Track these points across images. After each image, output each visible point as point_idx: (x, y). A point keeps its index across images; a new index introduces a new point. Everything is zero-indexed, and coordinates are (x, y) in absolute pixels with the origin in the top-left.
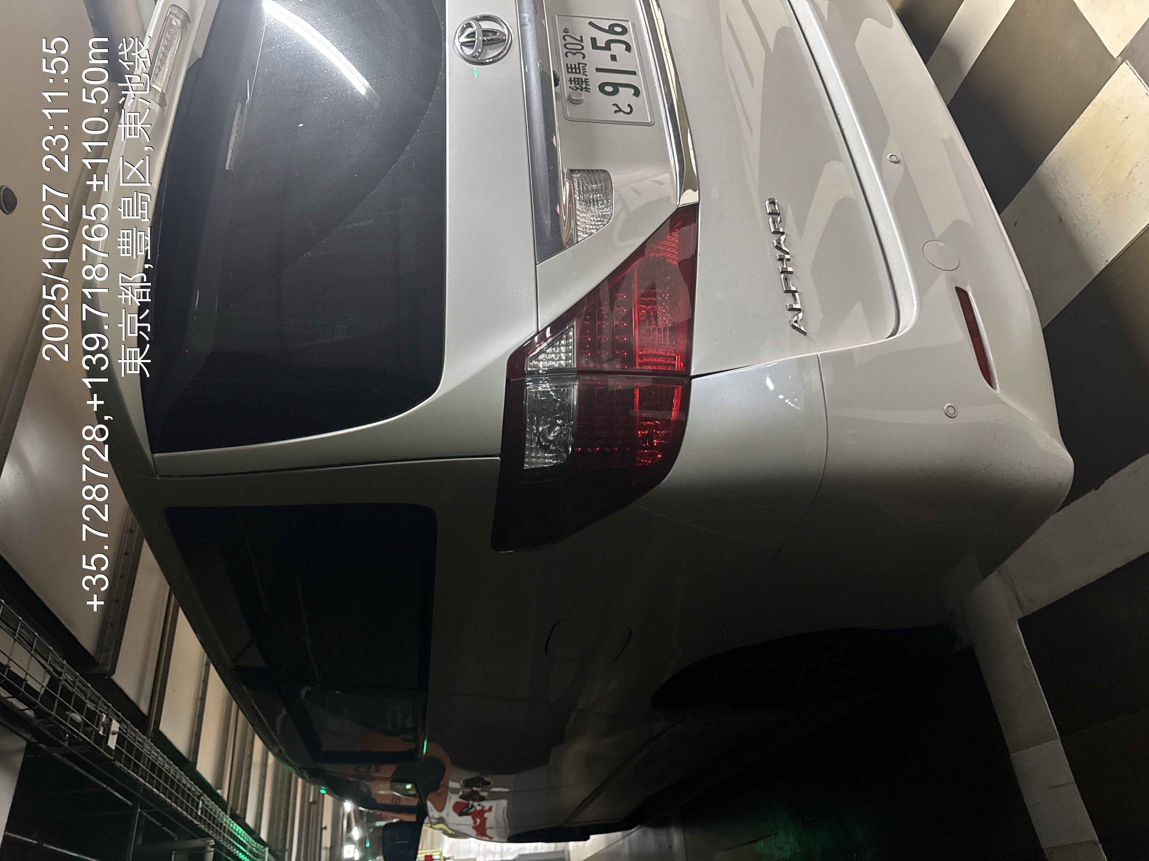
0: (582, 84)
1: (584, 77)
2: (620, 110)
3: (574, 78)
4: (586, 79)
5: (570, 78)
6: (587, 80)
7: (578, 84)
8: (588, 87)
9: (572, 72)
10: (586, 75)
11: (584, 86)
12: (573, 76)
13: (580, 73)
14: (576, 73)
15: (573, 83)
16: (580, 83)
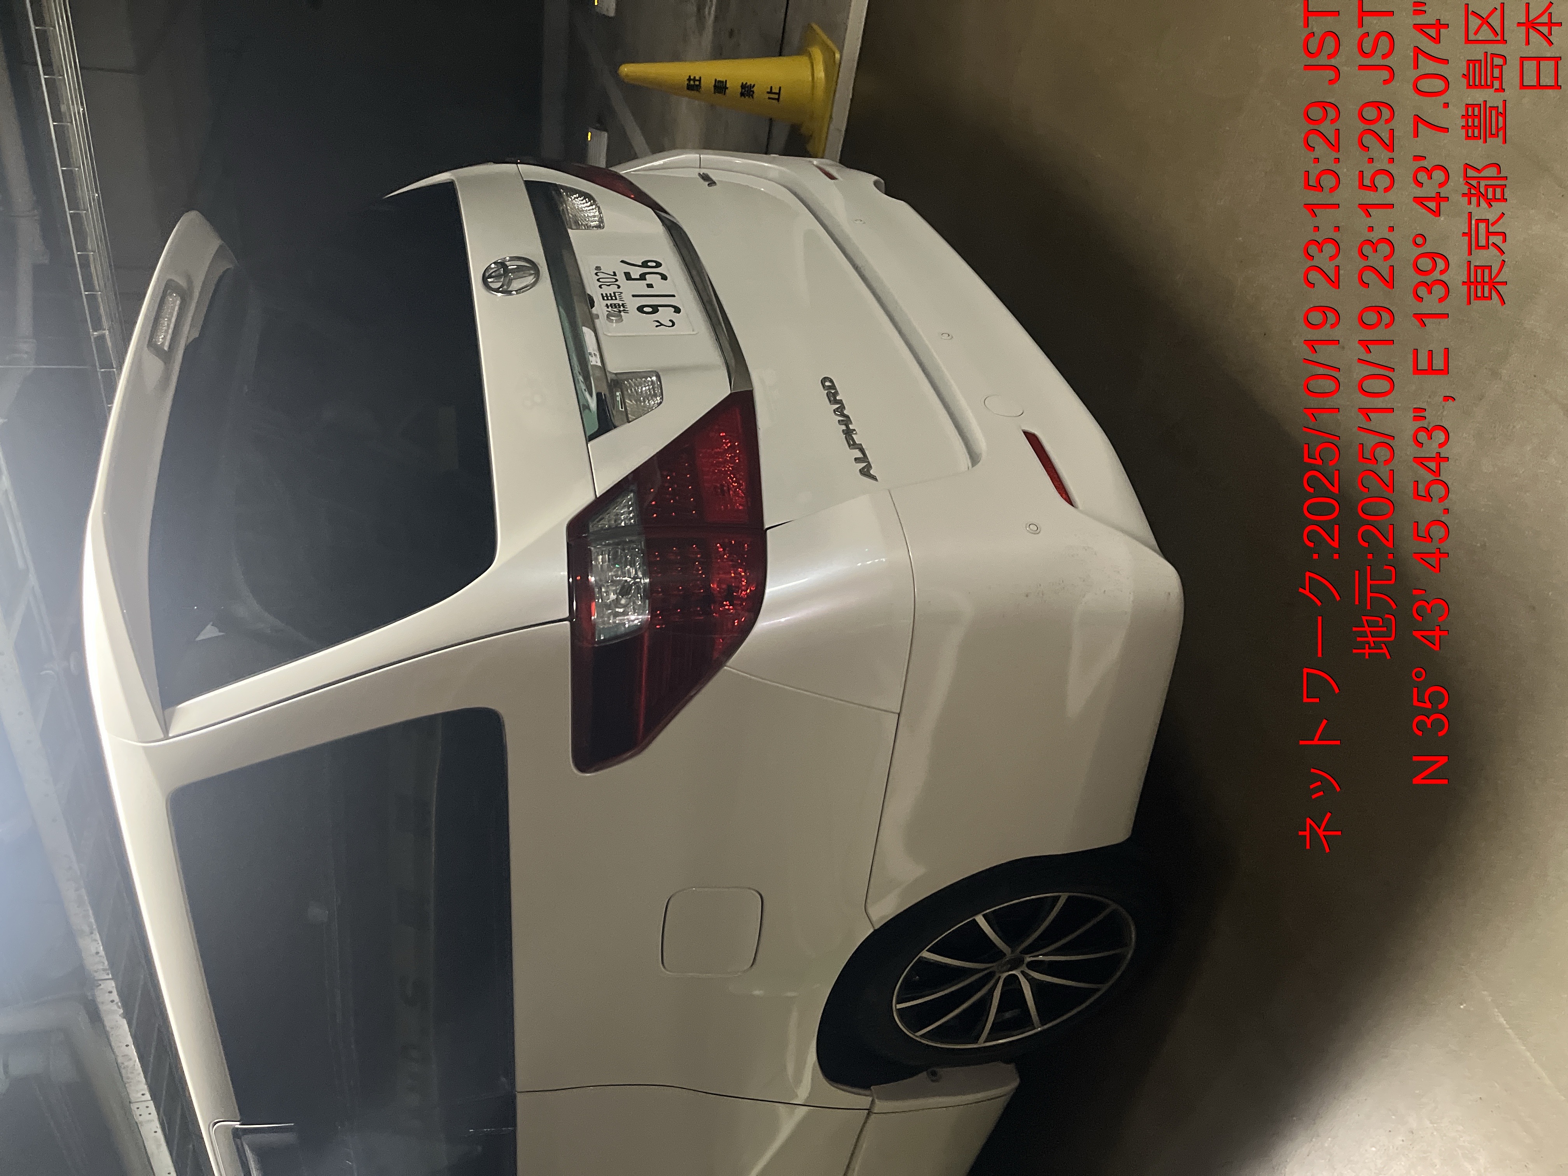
0: (620, 308)
1: (621, 303)
2: (662, 325)
3: (611, 304)
4: (623, 304)
5: (607, 305)
6: (625, 305)
7: (616, 308)
8: (626, 309)
9: (608, 299)
10: (623, 301)
11: (622, 309)
12: (609, 302)
13: (616, 299)
14: (612, 299)
15: (610, 307)
16: (618, 307)
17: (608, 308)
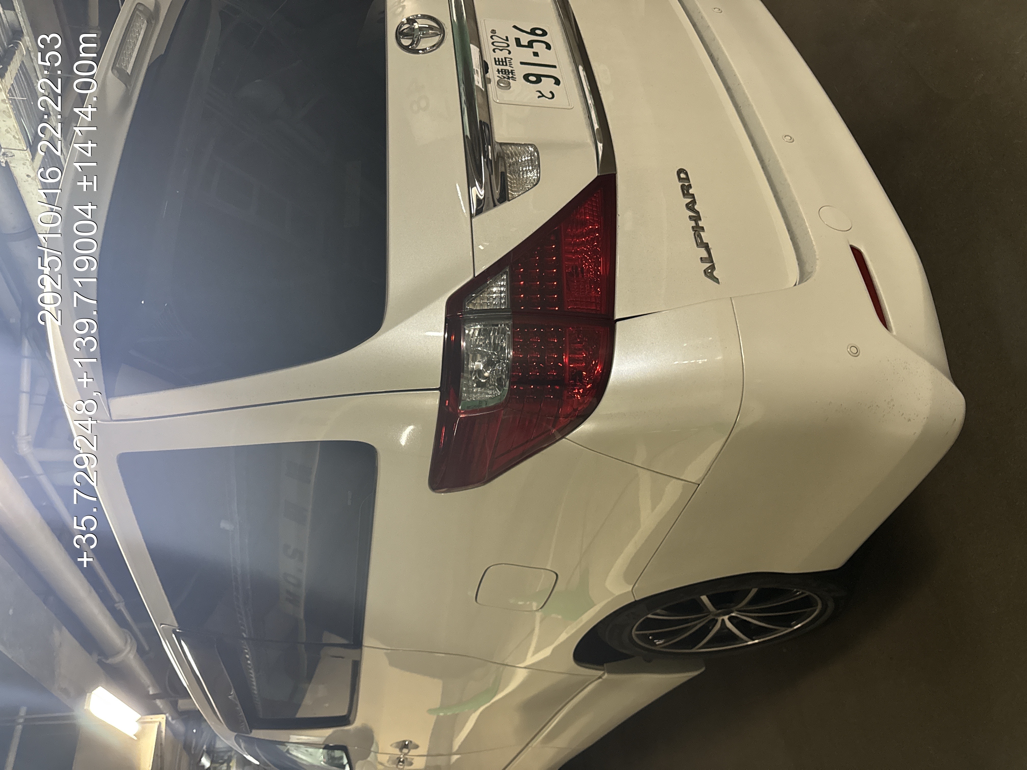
1: (510, 69)
2: (543, 96)
3: (502, 70)
5: (498, 70)
6: (513, 72)
7: (505, 74)
8: (514, 76)
9: (499, 64)
10: (512, 67)
11: (511, 75)
12: (500, 67)
13: (506, 65)
14: (503, 65)
16: (507, 73)
17: (499, 73)
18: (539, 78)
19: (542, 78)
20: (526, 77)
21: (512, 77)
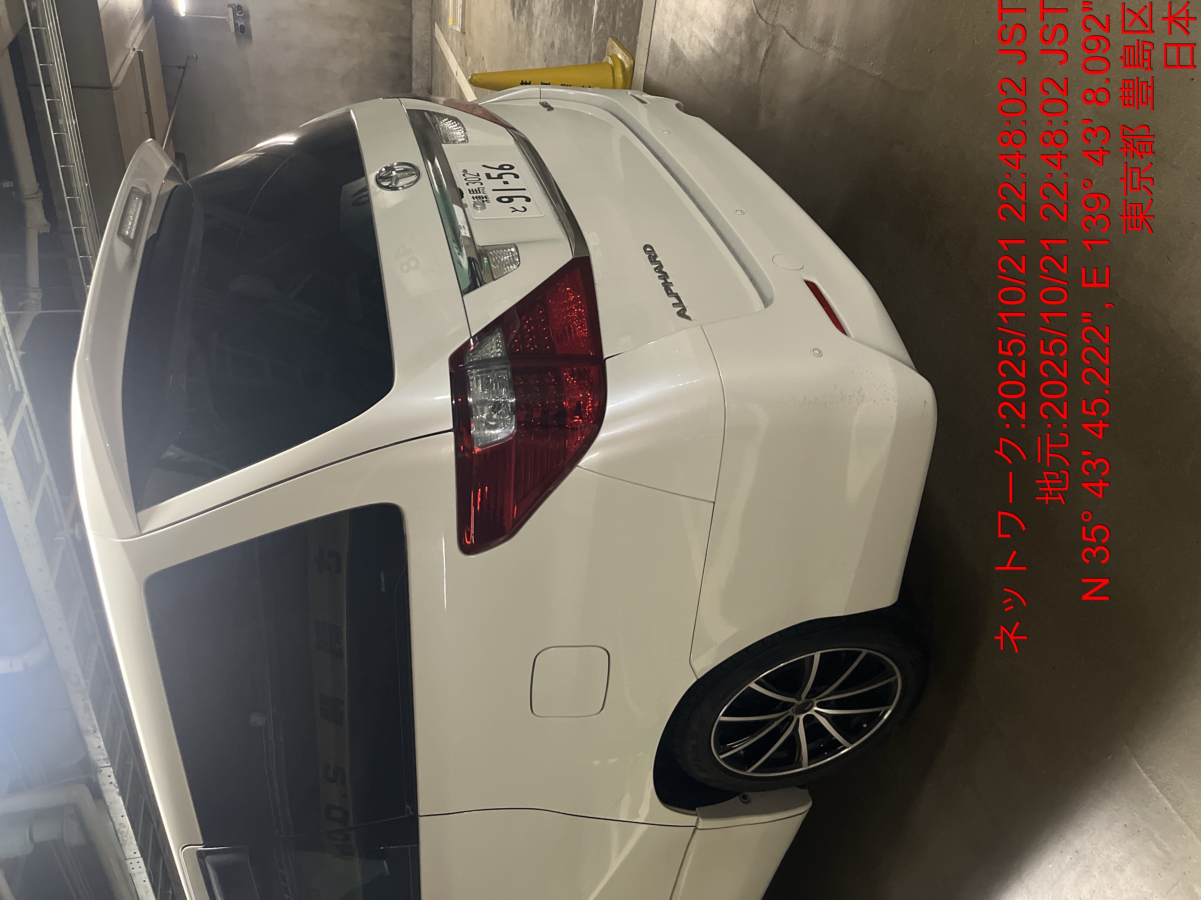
0: (483, 199)
2: (517, 210)
5: (473, 197)
6: (487, 197)
7: (480, 199)
8: (488, 200)
10: (485, 194)
11: (485, 200)
12: (475, 195)
13: (480, 193)
14: (477, 193)
15: (475, 199)
18: (511, 199)
19: (513, 198)
20: (499, 199)
21: (487, 201)
